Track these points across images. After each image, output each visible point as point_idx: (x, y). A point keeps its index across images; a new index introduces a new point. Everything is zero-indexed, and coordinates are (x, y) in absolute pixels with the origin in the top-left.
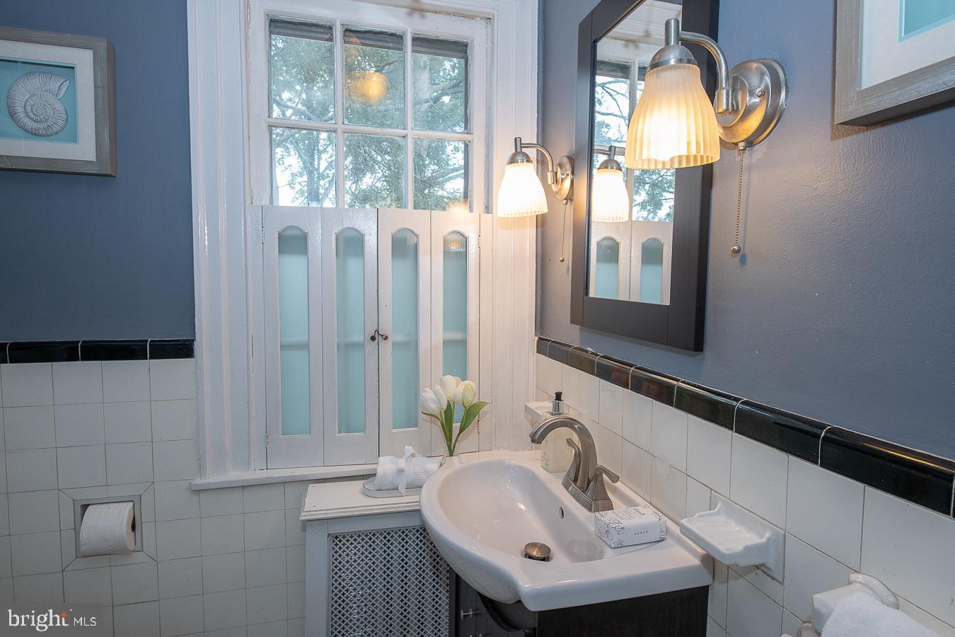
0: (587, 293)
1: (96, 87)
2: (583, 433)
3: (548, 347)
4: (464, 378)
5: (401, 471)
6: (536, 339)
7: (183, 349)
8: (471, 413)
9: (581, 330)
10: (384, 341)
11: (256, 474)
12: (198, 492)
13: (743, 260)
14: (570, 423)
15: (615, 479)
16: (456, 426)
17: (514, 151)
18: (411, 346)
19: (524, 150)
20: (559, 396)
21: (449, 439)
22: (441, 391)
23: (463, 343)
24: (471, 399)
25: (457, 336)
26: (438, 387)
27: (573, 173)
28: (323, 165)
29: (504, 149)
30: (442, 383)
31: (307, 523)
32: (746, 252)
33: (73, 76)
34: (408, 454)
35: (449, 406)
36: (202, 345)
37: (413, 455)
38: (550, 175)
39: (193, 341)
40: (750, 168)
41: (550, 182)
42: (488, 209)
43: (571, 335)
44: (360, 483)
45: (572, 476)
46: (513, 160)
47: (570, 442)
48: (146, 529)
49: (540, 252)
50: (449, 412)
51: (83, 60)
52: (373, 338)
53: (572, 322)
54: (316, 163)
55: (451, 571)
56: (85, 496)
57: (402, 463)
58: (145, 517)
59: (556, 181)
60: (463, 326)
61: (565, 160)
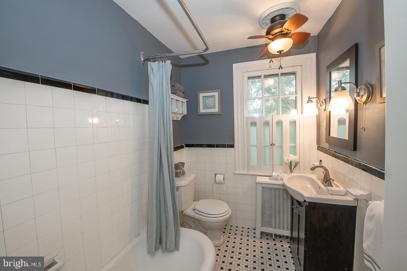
0: (329, 135)
1: (218, 99)
2: (326, 169)
3: (320, 148)
4: (295, 155)
5: (278, 176)
6: (317, 146)
7: (232, 146)
8: (296, 164)
9: (329, 145)
10: (274, 146)
11: (246, 172)
12: (235, 174)
13: (364, 130)
14: (322, 167)
15: (333, 180)
16: (293, 167)
17: (308, 100)
18: (281, 147)
19: (311, 99)
20: (321, 161)
21: (291, 170)
22: (289, 158)
23: (295, 147)
24: (297, 160)
25: (293, 145)
26: (288, 157)
27: (326, 104)
28: (253, 92)
29: (306, 99)
30: (289, 156)
31: (257, 183)
32: (365, 128)
33: (215, 97)
34: (280, 172)
35: (291, 162)
36: (236, 145)
37: (281, 173)
38: (319, 105)
39: (234, 145)
40: (366, 109)
41: (319, 106)
42: (302, 113)
43: (326, 146)
44: (269, 177)
45: (323, 180)
46: (308, 102)
47: (323, 172)
48: (226, 180)
49: (318, 123)
50: (291, 163)
51: (216, 94)
52: (271, 145)
53: (326, 142)
54: (251, 92)
55: (291, 196)
56: (216, 172)
57: (279, 174)
58: (226, 178)
59: (321, 106)
60: (295, 142)
61: (324, 101)
